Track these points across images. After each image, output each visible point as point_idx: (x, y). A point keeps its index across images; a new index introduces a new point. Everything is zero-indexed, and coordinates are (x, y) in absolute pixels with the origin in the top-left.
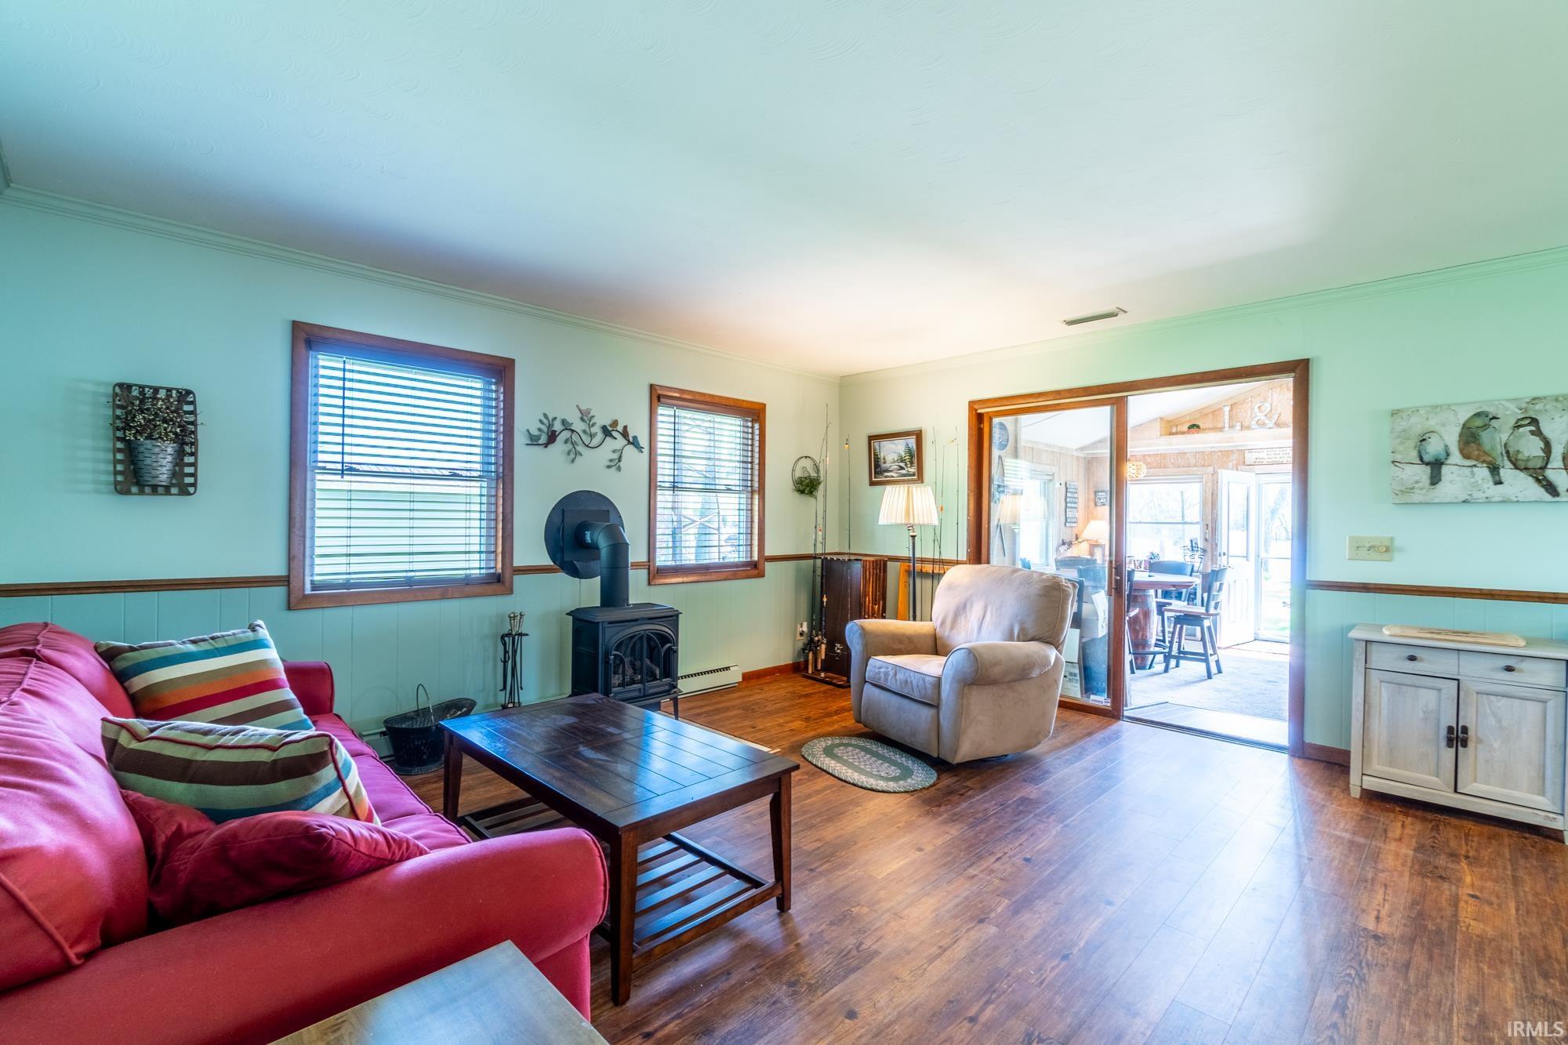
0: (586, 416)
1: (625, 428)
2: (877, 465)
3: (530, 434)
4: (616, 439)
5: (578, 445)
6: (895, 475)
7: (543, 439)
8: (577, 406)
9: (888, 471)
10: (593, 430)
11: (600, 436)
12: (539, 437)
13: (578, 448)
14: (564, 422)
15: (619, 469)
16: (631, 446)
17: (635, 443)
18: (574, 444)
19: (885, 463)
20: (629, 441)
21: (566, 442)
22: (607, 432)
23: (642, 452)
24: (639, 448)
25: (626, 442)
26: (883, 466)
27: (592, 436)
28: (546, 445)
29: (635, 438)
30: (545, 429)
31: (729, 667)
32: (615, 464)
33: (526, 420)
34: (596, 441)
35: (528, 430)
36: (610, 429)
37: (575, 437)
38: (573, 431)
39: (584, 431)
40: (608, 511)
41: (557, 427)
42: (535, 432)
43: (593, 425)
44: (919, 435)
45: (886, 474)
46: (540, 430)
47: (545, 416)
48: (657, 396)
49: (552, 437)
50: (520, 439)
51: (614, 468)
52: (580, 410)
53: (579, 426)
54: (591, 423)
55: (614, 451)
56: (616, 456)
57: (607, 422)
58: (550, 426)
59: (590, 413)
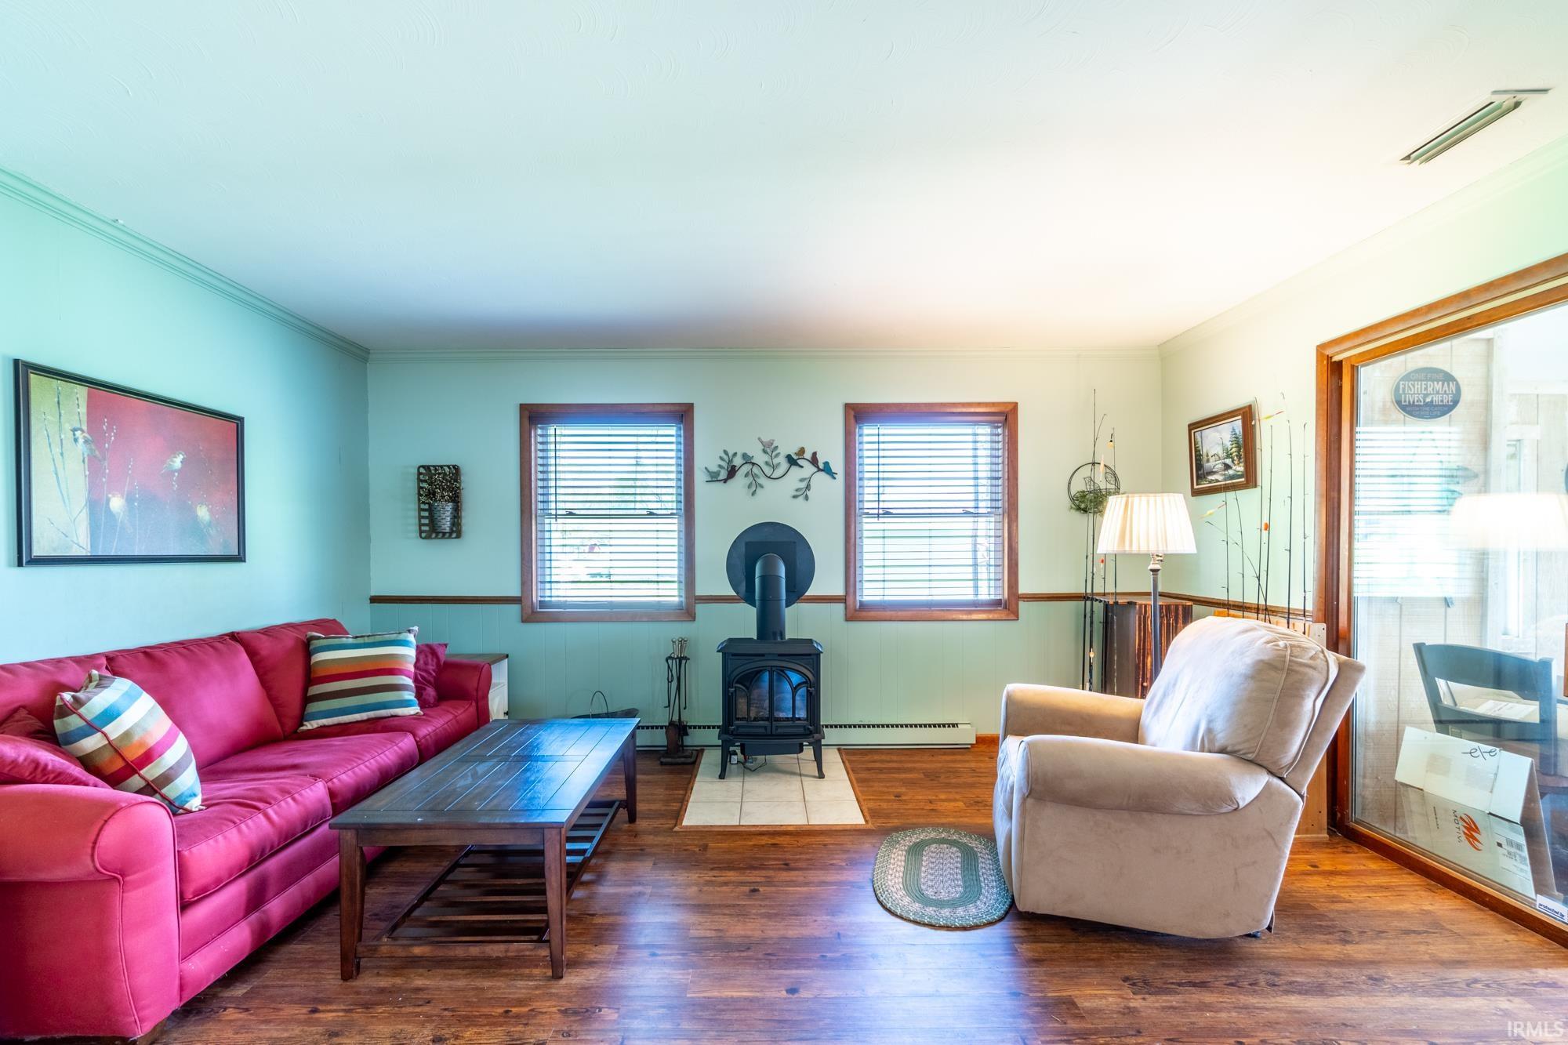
0: (769, 448)
1: (815, 454)
2: (1199, 466)
3: (708, 471)
4: (802, 467)
5: (759, 477)
6: (1220, 478)
7: (723, 475)
8: (759, 439)
9: (1212, 473)
10: (776, 461)
11: (785, 465)
12: (718, 474)
13: (759, 481)
14: (745, 456)
15: (807, 498)
16: (823, 475)
17: (827, 469)
18: (755, 476)
19: (1208, 461)
20: (818, 467)
21: (746, 475)
22: (792, 461)
23: (835, 478)
24: (832, 474)
25: (816, 470)
26: (1207, 466)
27: (774, 467)
28: (725, 481)
29: (826, 464)
30: (724, 464)
31: (957, 724)
32: (803, 492)
33: (707, 458)
34: (778, 473)
35: (706, 468)
36: (795, 457)
37: (756, 470)
38: (754, 464)
39: (767, 463)
40: (795, 543)
41: (738, 461)
42: (715, 469)
43: (777, 455)
44: (1247, 415)
45: (1210, 478)
46: (720, 466)
47: (726, 452)
48: (858, 414)
49: (732, 472)
50: (700, 477)
51: (801, 498)
52: (762, 442)
53: (760, 458)
54: (774, 454)
55: (802, 480)
56: (803, 485)
57: (792, 451)
58: (730, 461)
59: (772, 444)
